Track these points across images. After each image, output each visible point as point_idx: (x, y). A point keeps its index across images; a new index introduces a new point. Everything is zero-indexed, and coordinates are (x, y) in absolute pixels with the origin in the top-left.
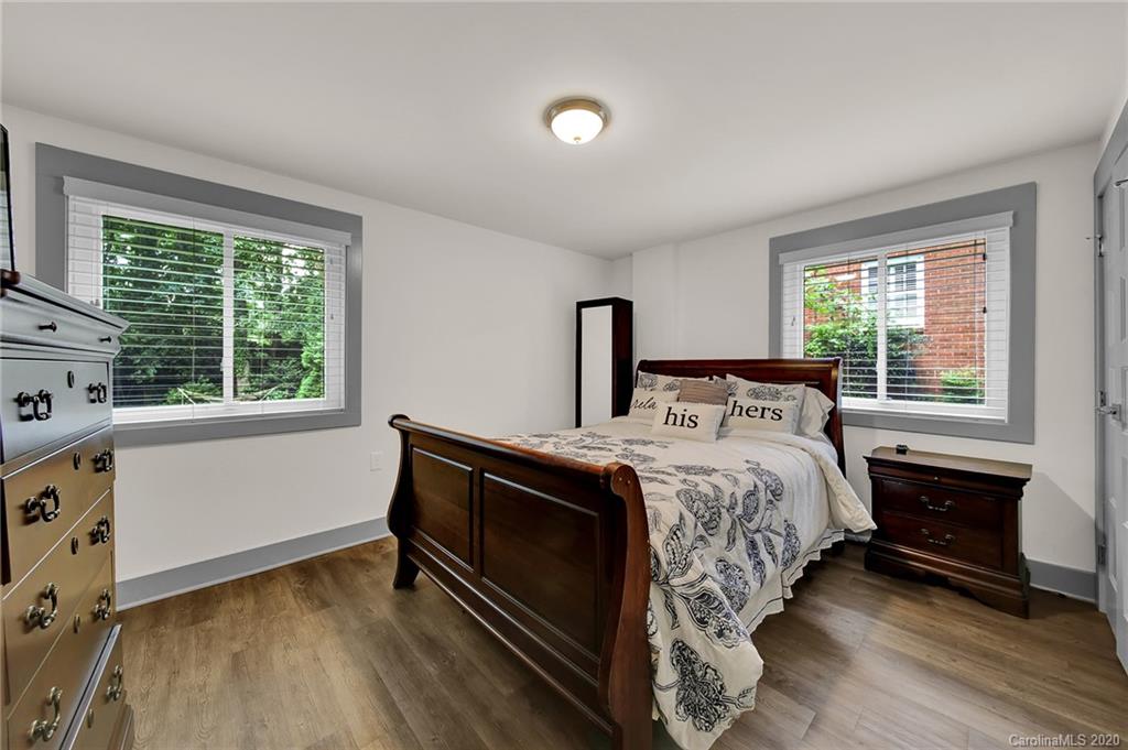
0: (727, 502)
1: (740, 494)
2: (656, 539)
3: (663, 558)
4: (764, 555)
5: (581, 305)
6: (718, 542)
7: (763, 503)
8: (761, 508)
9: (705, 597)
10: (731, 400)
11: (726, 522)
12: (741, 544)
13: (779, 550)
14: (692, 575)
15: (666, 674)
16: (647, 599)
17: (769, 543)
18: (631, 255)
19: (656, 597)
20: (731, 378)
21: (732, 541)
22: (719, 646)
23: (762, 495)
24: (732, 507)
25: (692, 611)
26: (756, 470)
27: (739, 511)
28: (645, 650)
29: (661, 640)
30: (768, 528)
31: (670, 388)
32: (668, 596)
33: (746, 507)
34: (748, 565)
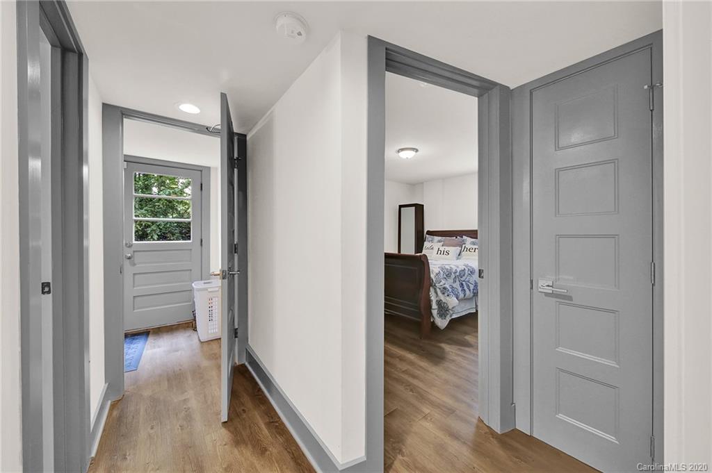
0: (454, 271)
1: (458, 271)
2: (432, 276)
3: (434, 280)
4: (465, 288)
5: (401, 207)
6: (451, 281)
7: (467, 274)
8: (466, 275)
9: (445, 288)
10: (464, 246)
11: (453, 276)
12: (458, 283)
13: (471, 288)
14: (441, 284)
15: (434, 306)
16: (429, 290)
17: (468, 286)
18: (422, 183)
19: (432, 289)
20: (465, 237)
21: (455, 282)
22: (448, 298)
23: (466, 272)
24: (455, 273)
25: (441, 291)
26: (467, 266)
27: (458, 274)
28: (429, 301)
29: (433, 298)
30: (468, 282)
31: (439, 241)
32: (435, 289)
33: (460, 274)
34: (460, 289)
